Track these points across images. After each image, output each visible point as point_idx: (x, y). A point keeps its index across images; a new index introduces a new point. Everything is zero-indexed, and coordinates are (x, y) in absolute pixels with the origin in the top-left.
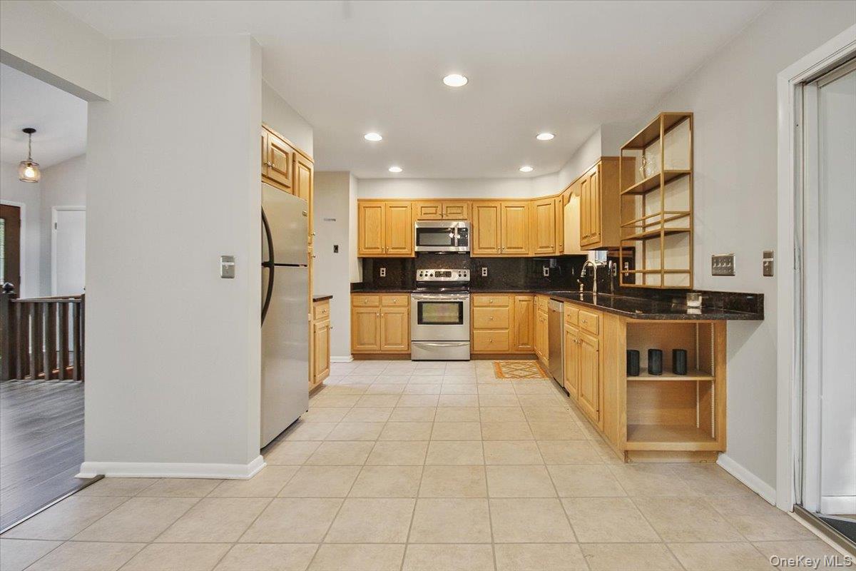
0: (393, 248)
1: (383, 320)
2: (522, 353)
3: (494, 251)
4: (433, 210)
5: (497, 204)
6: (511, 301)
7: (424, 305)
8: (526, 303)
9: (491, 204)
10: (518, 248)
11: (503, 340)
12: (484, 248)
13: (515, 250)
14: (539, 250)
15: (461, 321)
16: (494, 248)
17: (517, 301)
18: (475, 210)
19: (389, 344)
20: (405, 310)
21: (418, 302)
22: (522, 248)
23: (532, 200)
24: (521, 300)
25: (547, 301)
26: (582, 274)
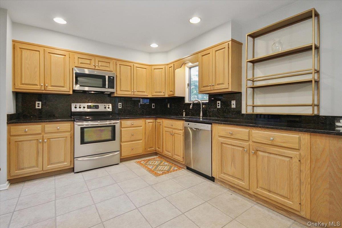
0: (52, 86)
1: (45, 145)
2: (150, 153)
3: (130, 93)
4: (88, 62)
5: (132, 64)
6: (144, 123)
7: (85, 130)
8: (151, 123)
9: (128, 64)
10: (143, 92)
11: (139, 147)
12: (124, 91)
13: (142, 93)
14: (155, 94)
15: (113, 138)
16: (129, 91)
17: (147, 123)
18: (118, 66)
19: (51, 164)
20: (68, 134)
21: (81, 128)
22: (145, 92)
23: (150, 66)
24: (149, 122)
25: (182, 123)
26: (191, 106)
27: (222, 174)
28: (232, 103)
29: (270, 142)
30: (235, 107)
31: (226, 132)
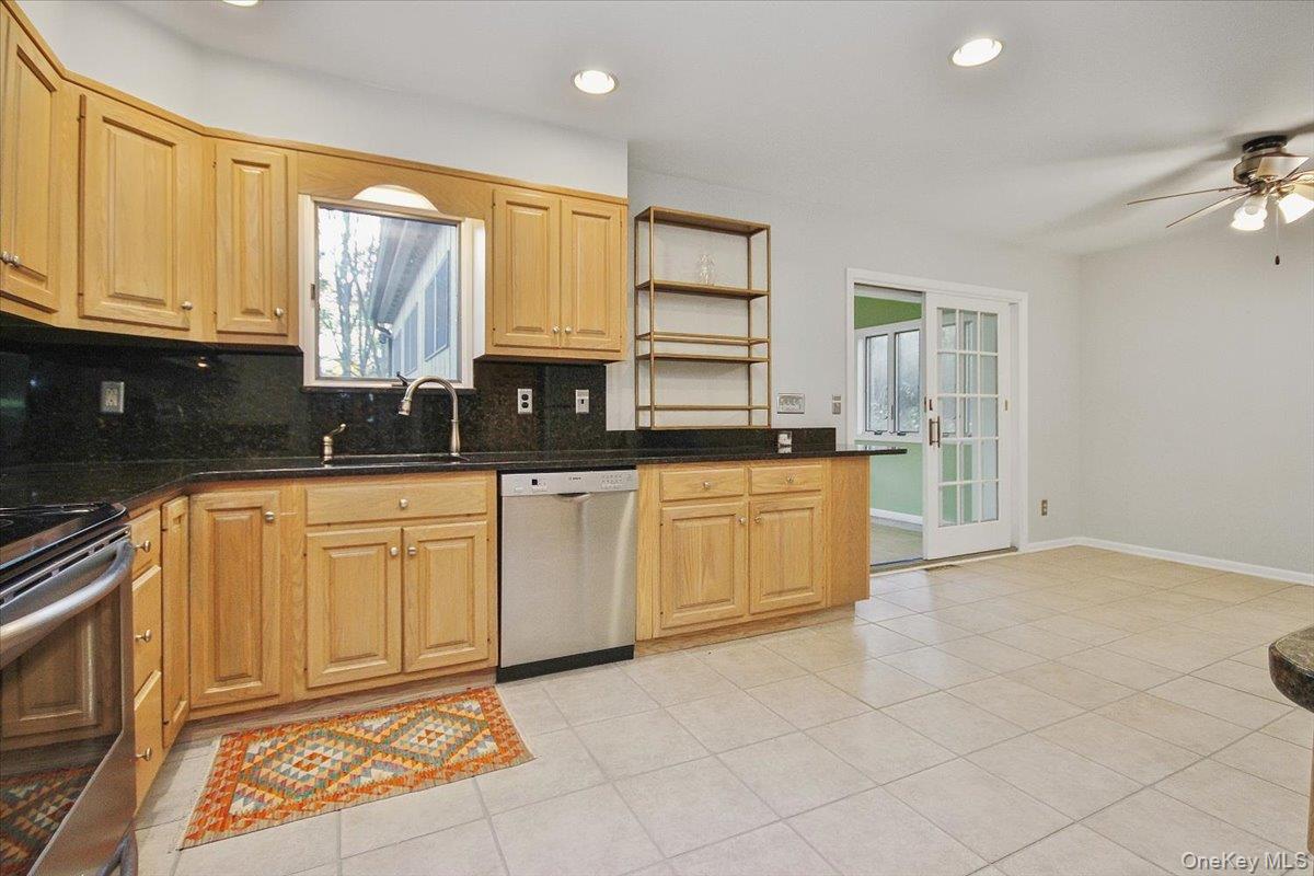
22: (43, 282)
25: (484, 483)
26: (406, 406)
27: (675, 615)
28: (577, 398)
29: (783, 488)
30: (587, 411)
31: (689, 486)
